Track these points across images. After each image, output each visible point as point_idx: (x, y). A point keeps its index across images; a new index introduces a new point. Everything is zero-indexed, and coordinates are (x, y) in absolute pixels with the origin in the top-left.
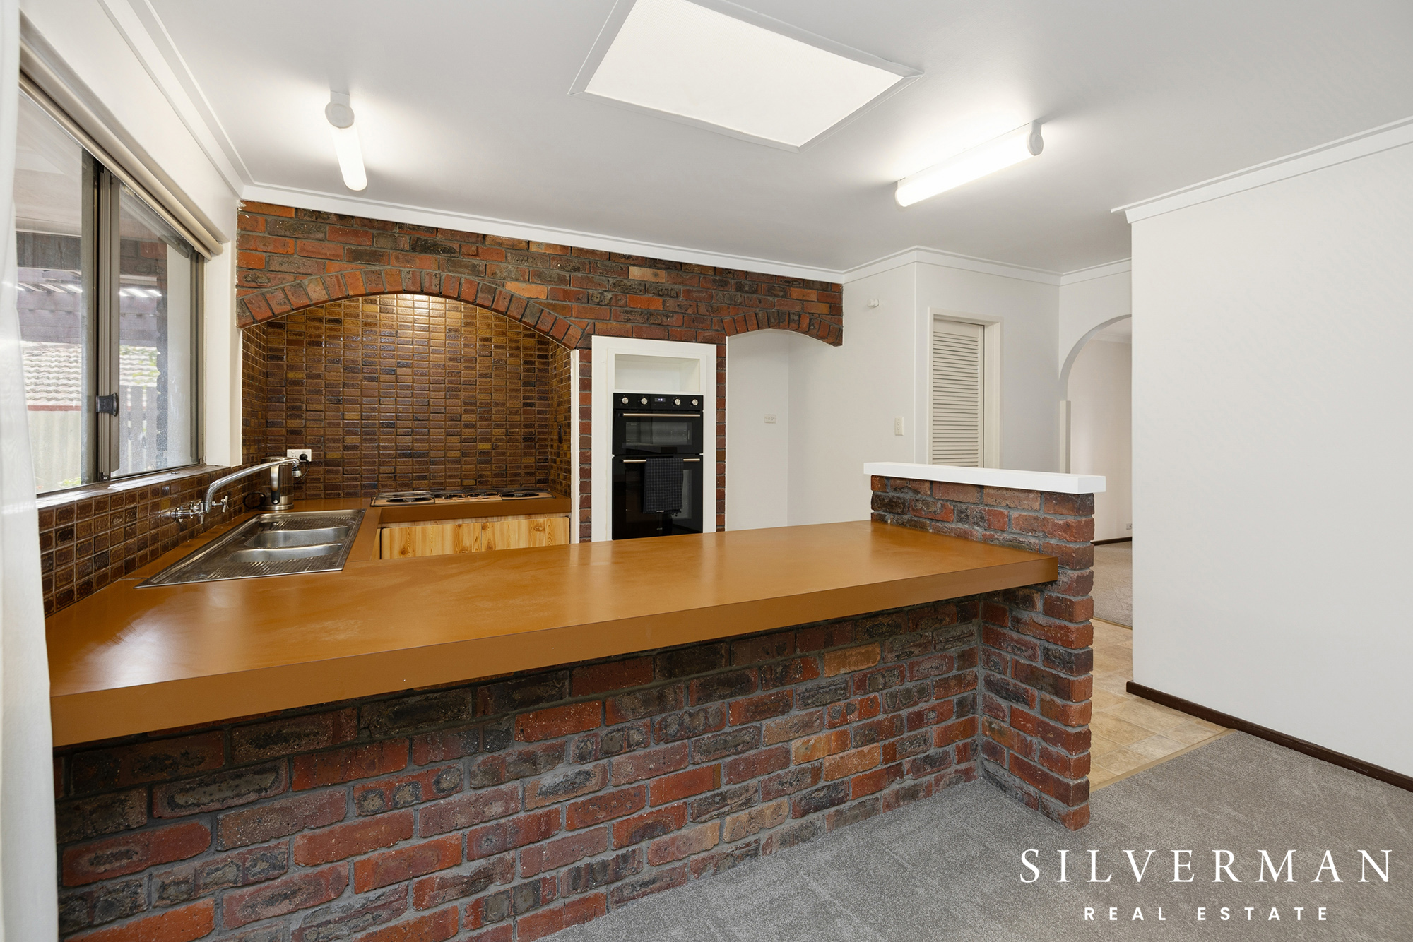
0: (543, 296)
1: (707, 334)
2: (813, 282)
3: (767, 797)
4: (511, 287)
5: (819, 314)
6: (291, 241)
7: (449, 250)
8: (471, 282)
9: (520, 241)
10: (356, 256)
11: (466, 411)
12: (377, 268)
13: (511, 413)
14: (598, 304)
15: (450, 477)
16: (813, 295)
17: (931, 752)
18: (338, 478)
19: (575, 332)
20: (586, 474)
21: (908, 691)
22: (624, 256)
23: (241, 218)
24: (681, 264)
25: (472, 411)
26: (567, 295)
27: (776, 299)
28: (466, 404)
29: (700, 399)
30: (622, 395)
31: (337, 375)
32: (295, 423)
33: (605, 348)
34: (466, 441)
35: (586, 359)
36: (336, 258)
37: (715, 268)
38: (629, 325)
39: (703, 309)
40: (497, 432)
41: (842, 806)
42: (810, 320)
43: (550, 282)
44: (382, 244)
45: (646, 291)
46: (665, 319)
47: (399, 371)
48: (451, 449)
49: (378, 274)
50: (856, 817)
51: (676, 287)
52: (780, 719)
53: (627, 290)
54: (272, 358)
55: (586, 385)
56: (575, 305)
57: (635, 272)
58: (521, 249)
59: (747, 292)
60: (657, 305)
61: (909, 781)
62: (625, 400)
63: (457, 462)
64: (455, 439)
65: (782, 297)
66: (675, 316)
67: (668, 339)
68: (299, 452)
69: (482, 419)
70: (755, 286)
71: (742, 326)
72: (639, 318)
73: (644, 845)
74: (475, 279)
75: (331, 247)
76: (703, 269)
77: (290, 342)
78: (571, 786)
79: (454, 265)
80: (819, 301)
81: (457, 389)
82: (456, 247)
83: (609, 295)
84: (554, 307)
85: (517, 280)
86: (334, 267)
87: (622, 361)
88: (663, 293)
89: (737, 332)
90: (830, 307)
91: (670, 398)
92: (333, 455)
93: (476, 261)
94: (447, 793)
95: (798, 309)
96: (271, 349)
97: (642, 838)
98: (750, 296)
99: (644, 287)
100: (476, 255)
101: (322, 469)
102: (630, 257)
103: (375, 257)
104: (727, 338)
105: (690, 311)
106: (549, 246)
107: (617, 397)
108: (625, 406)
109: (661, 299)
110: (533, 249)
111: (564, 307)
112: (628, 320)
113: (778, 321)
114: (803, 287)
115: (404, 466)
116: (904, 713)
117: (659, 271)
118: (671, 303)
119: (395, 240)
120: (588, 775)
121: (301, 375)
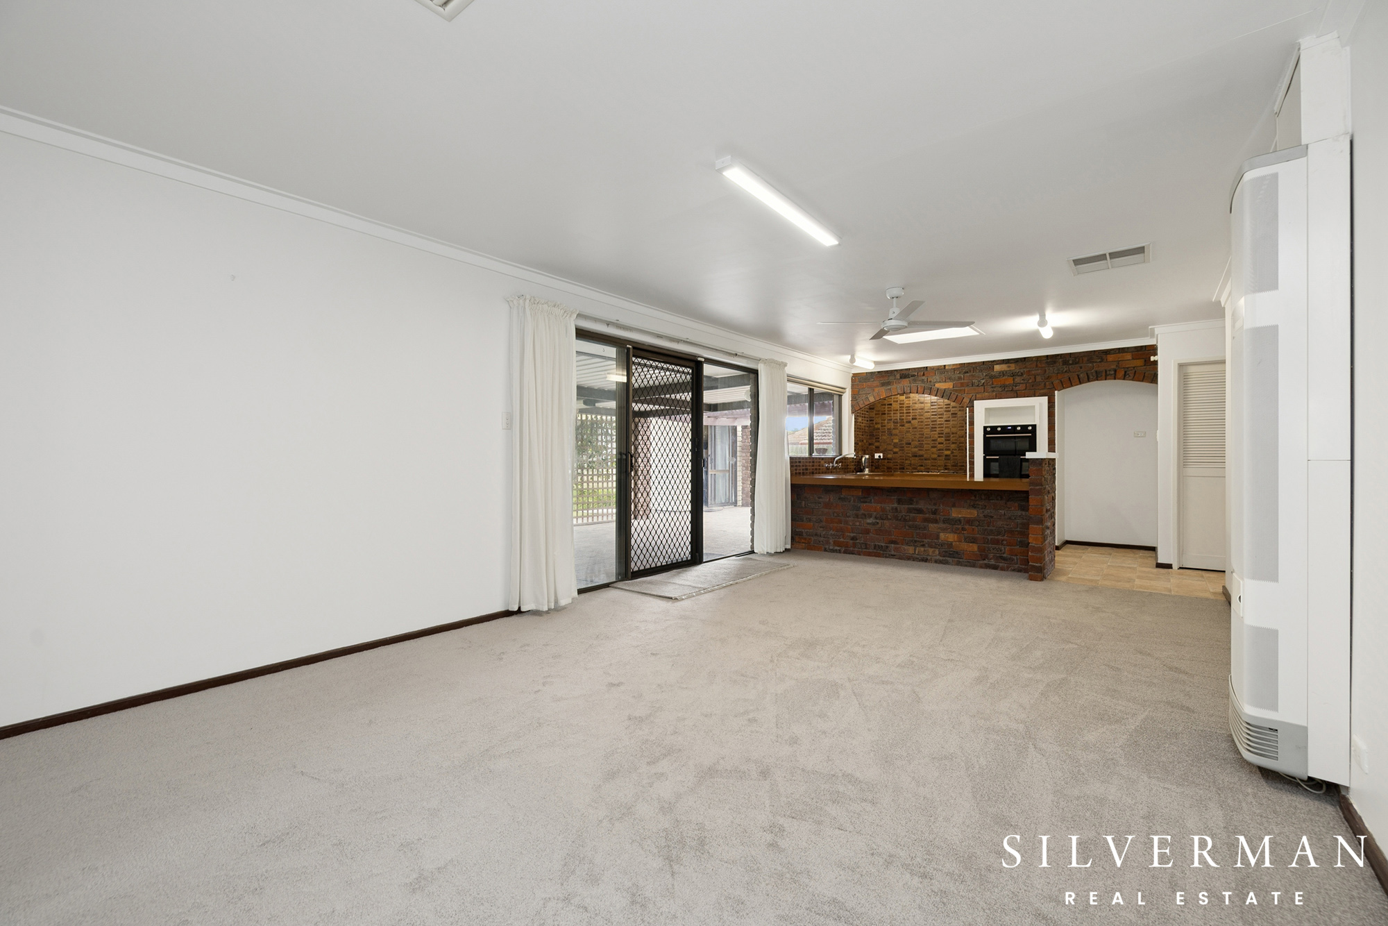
0: (952, 387)
1: (1042, 391)
2: (1128, 348)
3: (931, 547)
4: (937, 385)
5: (1134, 367)
6: (865, 384)
7: (914, 376)
8: (922, 387)
9: (941, 366)
10: (883, 385)
11: (939, 437)
12: (889, 387)
13: (960, 437)
14: (978, 386)
15: (933, 466)
16: (1129, 356)
17: (1005, 555)
18: (891, 465)
19: (966, 400)
20: (972, 463)
21: (991, 530)
22: (991, 361)
23: (853, 381)
24: (1025, 358)
25: (942, 437)
26: (962, 385)
27: (1095, 364)
28: (939, 434)
29: (1034, 427)
30: (988, 427)
31: (892, 425)
32: (877, 444)
33: (980, 406)
34: (939, 450)
35: (972, 411)
36: (877, 386)
37: (1047, 356)
38: (994, 393)
39: (1039, 379)
40: (953, 446)
41: (961, 560)
42: (1125, 372)
43: (954, 380)
44: (891, 378)
45: (1004, 375)
46: (1014, 387)
47: (912, 422)
48: (933, 453)
49: (890, 389)
50: (966, 566)
51: (1022, 371)
52: (935, 525)
53: (992, 377)
54: (871, 421)
55: (972, 423)
56: (966, 389)
57: (997, 368)
58: (942, 369)
59: (1071, 364)
60: (1010, 381)
61: (992, 562)
62: (989, 429)
63: (935, 459)
64: (934, 449)
65: (1100, 362)
66: (1021, 385)
67: (1017, 397)
68: (879, 454)
69: (946, 440)
70: (1077, 360)
71: (1067, 383)
72: (1000, 389)
73: (893, 545)
74: (923, 385)
75: (876, 383)
76: (1038, 358)
77: (876, 414)
78: (873, 524)
79: (915, 381)
80: (1133, 359)
81: (935, 428)
82: (916, 374)
83: (983, 381)
84: (956, 391)
85: (940, 382)
86: (876, 390)
87: (989, 411)
88: (1013, 375)
89: (1064, 388)
90: (1145, 361)
91: (1014, 427)
92: (890, 456)
93: (923, 378)
94: (849, 517)
95: (1114, 367)
96: (870, 417)
97: (892, 543)
98: (1073, 366)
99: (1003, 373)
100: (924, 375)
101: (886, 461)
102: (994, 361)
103: (889, 383)
104: (1056, 392)
105: (1030, 381)
106: (954, 365)
107: (985, 428)
108: (989, 431)
109: (1012, 378)
110: (947, 368)
111: (961, 390)
112: (993, 391)
113: (1098, 376)
114: (1119, 353)
115: (915, 461)
116: (990, 537)
117: (1011, 365)
118: (1018, 379)
119: (895, 376)
120: (878, 523)
121: (879, 426)
